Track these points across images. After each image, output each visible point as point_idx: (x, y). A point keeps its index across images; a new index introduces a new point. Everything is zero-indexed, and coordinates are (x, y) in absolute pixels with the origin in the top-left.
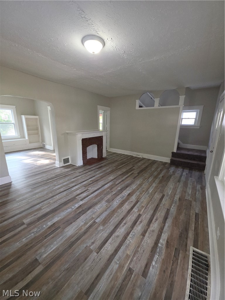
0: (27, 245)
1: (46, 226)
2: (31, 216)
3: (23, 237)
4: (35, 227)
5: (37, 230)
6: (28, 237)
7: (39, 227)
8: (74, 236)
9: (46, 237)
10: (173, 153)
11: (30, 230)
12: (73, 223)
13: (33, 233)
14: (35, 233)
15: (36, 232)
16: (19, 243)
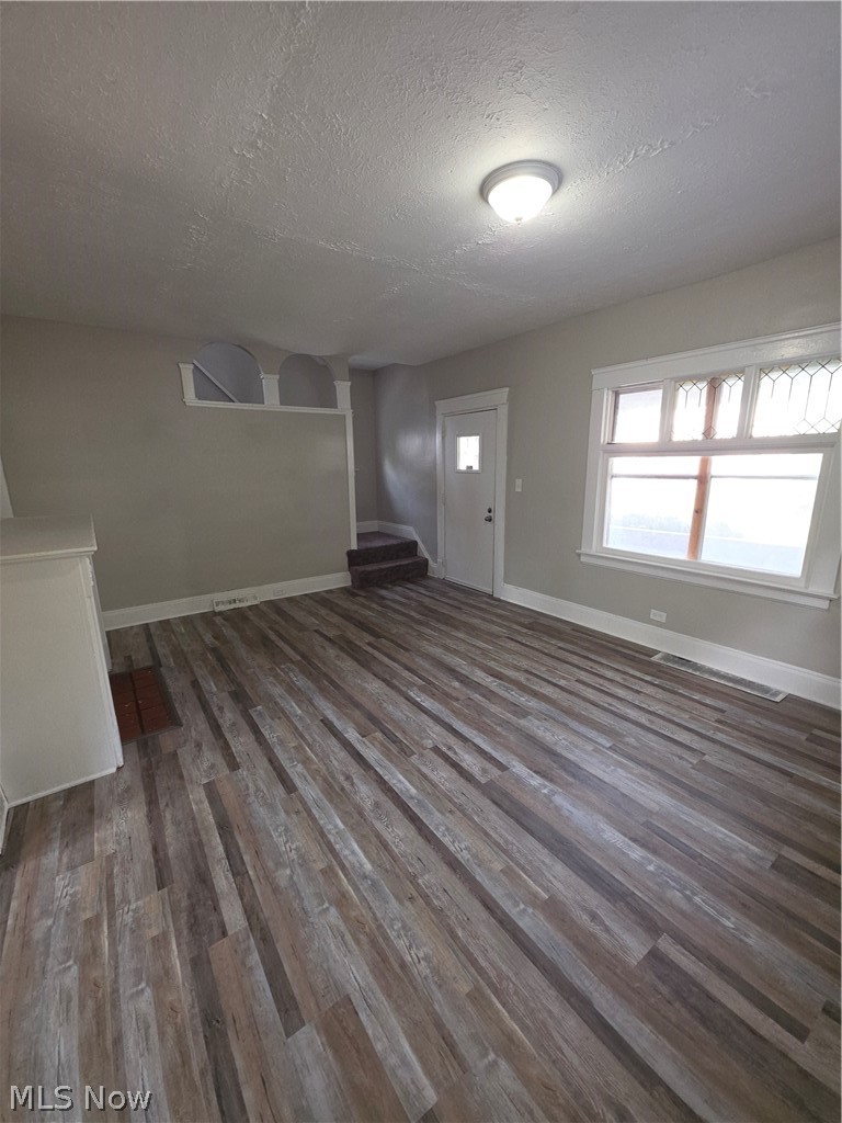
0: (743, 904)
1: (650, 862)
2: (603, 936)
3: (720, 929)
4: (661, 899)
5: (674, 888)
6: (712, 912)
7: (658, 884)
8: (668, 789)
9: (694, 856)
10: (350, 554)
11: (683, 913)
12: (623, 791)
13: (689, 899)
14: (688, 893)
15: (685, 888)
16: (746, 935)
